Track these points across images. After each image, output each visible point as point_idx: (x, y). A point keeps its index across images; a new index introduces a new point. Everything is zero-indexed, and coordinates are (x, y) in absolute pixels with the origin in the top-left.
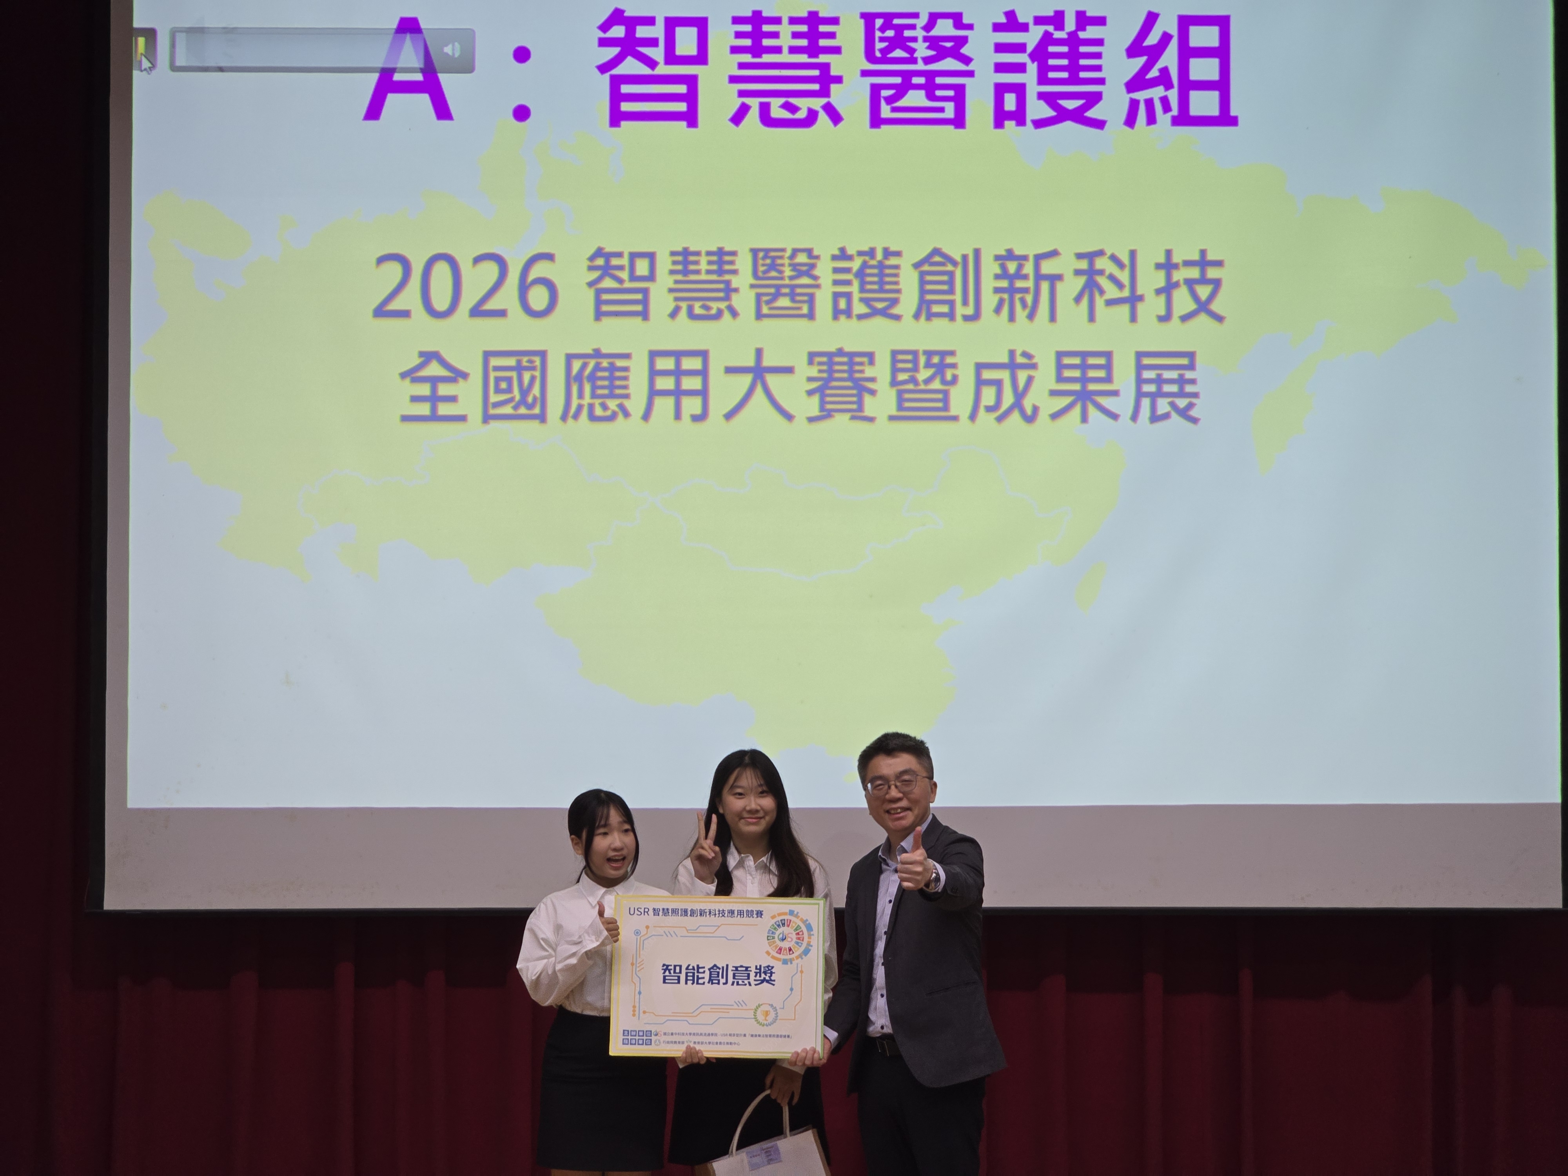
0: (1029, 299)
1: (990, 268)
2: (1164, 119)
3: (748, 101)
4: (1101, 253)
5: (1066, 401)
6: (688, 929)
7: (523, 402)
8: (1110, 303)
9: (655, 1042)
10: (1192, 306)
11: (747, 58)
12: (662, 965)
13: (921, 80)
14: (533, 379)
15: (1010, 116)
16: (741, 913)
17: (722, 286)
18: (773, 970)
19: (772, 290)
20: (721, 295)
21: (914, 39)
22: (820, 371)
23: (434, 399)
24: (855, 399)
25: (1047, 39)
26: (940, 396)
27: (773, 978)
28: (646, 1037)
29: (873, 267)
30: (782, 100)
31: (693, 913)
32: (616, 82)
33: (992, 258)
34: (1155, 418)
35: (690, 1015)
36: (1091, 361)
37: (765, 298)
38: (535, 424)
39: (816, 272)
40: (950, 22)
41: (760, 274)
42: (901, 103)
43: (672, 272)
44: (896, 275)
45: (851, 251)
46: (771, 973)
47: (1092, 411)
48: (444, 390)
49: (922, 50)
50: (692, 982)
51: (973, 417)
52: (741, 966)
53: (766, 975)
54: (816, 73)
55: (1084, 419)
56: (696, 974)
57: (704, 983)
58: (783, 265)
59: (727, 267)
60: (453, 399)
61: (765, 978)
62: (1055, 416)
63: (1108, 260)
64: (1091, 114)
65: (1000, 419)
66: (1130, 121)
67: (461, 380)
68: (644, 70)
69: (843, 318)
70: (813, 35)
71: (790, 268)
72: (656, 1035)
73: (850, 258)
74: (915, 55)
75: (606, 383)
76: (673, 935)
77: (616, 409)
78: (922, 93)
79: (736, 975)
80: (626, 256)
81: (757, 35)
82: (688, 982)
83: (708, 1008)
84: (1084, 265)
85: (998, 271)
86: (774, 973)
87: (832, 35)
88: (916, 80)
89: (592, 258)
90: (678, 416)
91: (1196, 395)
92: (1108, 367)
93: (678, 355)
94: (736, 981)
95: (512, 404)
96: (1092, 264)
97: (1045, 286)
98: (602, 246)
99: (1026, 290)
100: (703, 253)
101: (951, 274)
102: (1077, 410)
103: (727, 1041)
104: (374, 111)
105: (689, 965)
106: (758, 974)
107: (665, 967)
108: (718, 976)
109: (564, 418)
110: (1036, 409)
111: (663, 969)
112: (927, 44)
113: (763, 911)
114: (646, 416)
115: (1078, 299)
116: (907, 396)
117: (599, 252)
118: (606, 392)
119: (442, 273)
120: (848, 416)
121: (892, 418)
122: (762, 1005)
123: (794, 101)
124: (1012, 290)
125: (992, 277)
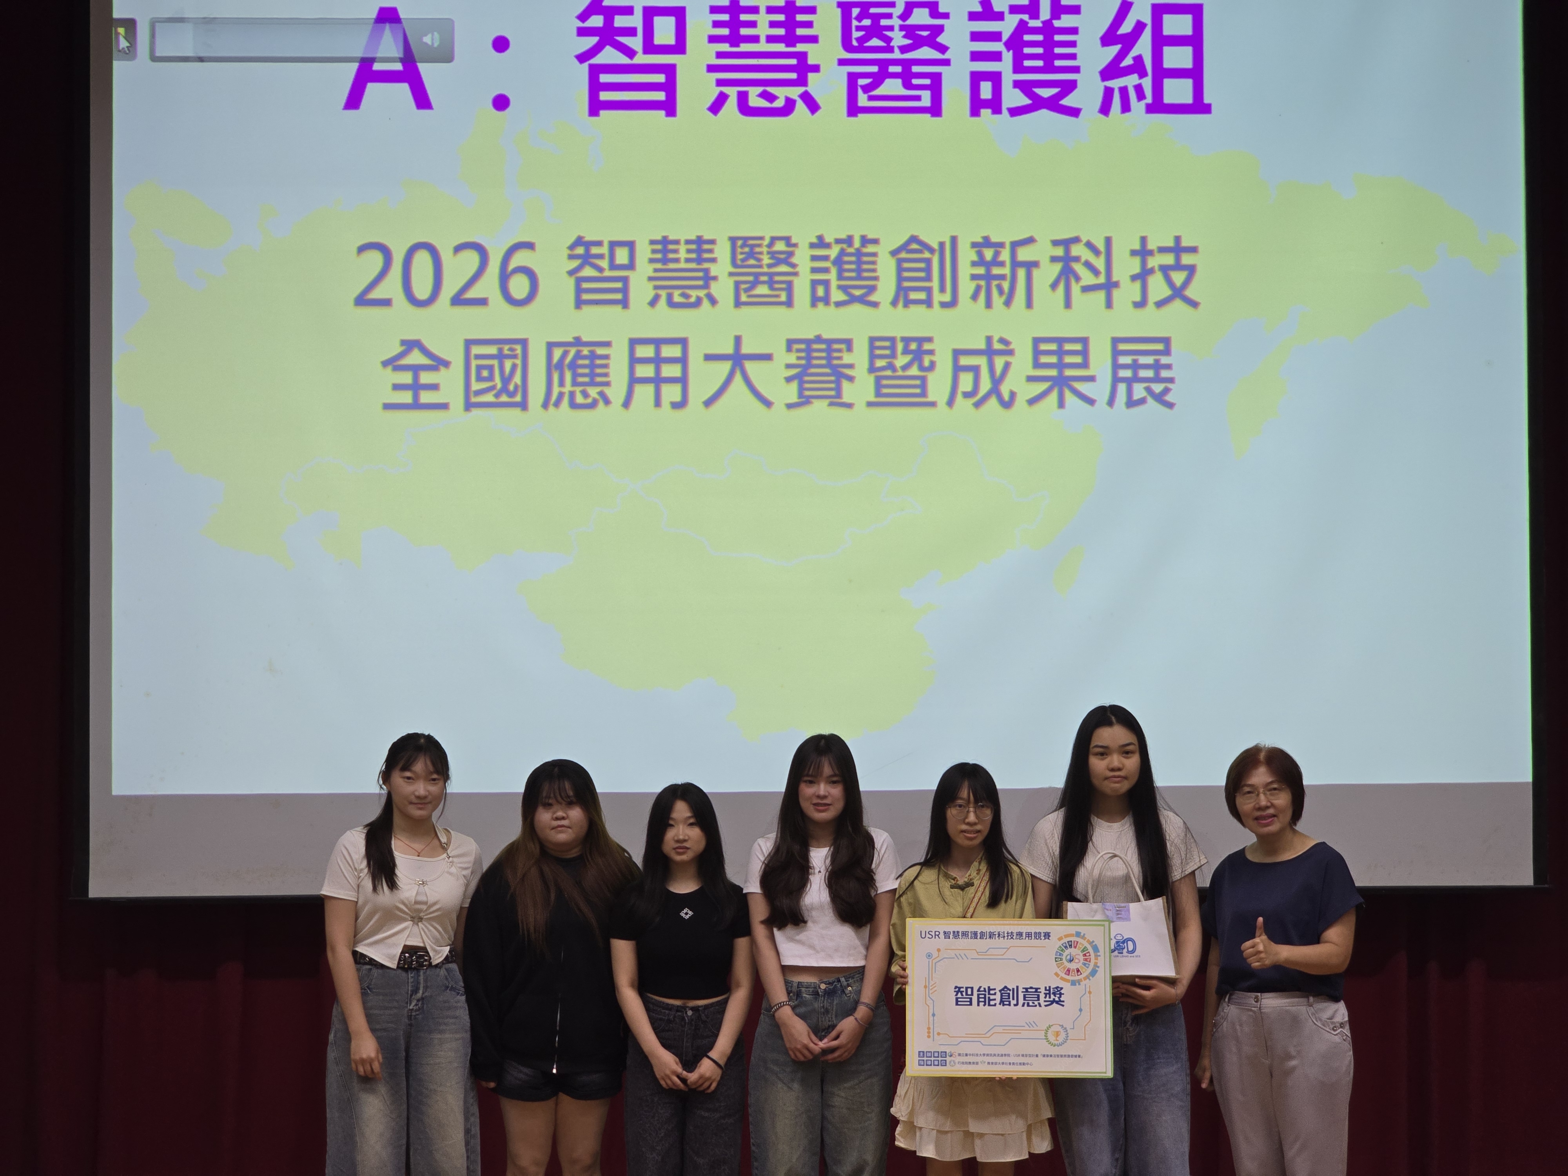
0: (1006, 285)
1: (967, 255)
2: (1137, 107)
3: (726, 90)
4: (1076, 240)
5: (1043, 386)
6: (978, 951)
7: (505, 389)
8: (1086, 289)
9: (950, 1062)
10: (1168, 292)
11: (725, 47)
12: (954, 987)
13: (898, 69)
14: (514, 366)
15: (986, 104)
16: (1029, 935)
17: (701, 274)
18: (1062, 991)
19: (751, 278)
20: (701, 283)
21: (891, 28)
22: (799, 358)
23: (416, 387)
24: (833, 385)
25: (1022, 27)
26: (918, 382)
27: (1062, 999)
28: (941, 1058)
29: (851, 255)
30: (760, 89)
31: (982, 935)
32: (595, 71)
33: (969, 245)
34: (1131, 403)
35: (983, 1036)
36: (1068, 347)
37: (743, 286)
38: (517, 411)
39: (794, 260)
40: (926, 11)
41: (739, 262)
42: (879, 92)
43: (652, 261)
44: (874, 263)
45: (829, 239)
46: (1061, 994)
47: (1069, 396)
48: (426, 378)
49: (898, 39)
50: (983, 1003)
51: (951, 403)
52: (1031, 988)
53: (1055, 996)
54: (793, 62)
55: (1061, 404)
56: (987, 996)
57: (995, 1005)
58: (761, 253)
59: (706, 256)
60: (434, 387)
61: (1054, 999)
62: (1032, 401)
63: (1083, 247)
64: (1065, 102)
65: (977, 405)
66: (1105, 109)
67: (442, 368)
68: (622, 59)
69: (821, 305)
70: (790, 25)
71: (769, 256)
72: (951, 1056)
73: (828, 246)
74: (892, 44)
75: (587, 371)
76: (964, 957)
77: (597, 396)
78: (899, 82)
79: (1027, 996)
80: (606, 245)
81: (735, 24)
82: (980, 1003)
83: (1000, 1029)
84: (1060, 251)
85: (975, 258)
86: (1063, 994)
87: (809, 24)
88: (893, 69)
89: (572, 247)
90: (658, 403)
91: (1171, 380)
92: (1085, 353)
93: (657, 343)
94: (1026, 1002)
95: (494, 392)
96: (1067, 251)
97: (1021, 273)
98: (582, 235)
99: (1003, 277)
100: (682, 242)
101: (928, 261)
102: (1054, 395)
103: (1020, 1062)
104: (354, 101)
105: (980, 987)
106: (1048, 995)
107: (957, 989)
108: (1009, 998)
109: (545, 405)
110: (1013, 395)
111: (955, 991)
112: (903, 33)
113: (1050, 933)
114: (627, 404)
115: (1054, 286)
116: (885, 382)
117: (579, 241)
118: (587, 379)
119: (422, 262)
120: (827, 401)
121: (870, 404)
122: (1052, 1026)
123: (772, 90)
124: (989, 277)
125: (969, 264)
